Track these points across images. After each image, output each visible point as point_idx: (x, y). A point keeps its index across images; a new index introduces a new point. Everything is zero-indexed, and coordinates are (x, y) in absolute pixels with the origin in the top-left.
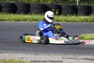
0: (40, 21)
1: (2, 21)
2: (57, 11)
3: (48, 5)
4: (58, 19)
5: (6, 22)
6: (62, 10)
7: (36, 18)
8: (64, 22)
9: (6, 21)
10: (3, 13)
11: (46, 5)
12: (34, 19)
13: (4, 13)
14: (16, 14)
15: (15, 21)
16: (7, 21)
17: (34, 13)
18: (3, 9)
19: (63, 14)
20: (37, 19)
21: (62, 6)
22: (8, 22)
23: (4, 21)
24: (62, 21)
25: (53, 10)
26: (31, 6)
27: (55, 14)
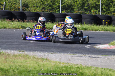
0: (88, 30)
2: (107, 22)
3: (99, 16)
4: (106, 29)
6: (112, 21)
7: (85, 27)
8: (112, 31)
10: (56, 22)
11: (97, 16)
12: (83, 29)
17: (84, 23)
18: (57, 19)
19: (113, 25)
21: (112, 17)
24: (109, 31)
25: (103, 20)
26: (83, 17)
27: (105, 24)
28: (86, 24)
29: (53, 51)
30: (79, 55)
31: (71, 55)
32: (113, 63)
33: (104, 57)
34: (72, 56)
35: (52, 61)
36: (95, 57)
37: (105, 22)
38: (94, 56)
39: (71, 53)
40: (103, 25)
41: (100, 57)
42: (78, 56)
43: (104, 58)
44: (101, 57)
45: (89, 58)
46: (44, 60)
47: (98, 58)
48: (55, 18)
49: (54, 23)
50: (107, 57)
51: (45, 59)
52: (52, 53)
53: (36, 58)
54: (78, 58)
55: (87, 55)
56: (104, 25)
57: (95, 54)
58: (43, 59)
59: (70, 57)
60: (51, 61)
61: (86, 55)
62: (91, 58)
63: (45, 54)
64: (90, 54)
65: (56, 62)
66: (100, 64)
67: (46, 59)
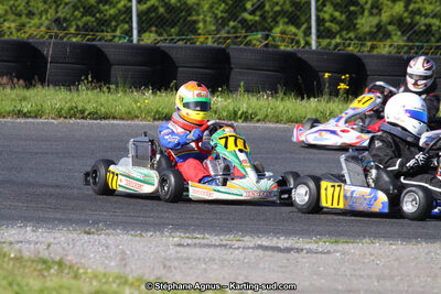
0: (258, 121)
1: (96, 119)
2: (343, 81)
3: (305, 57)
5: (115, 122)
6: (367, 76)
7: (244, 107)
9: (114, 118)
10: (113, 87)
11: (299, 55)
12: (235, 113)
13: (117, 87)
14: (166, 90)
15: (155, 119)
16: (122, 119)
17: (242, 89)
18: (116, 71)
20: (250, 112)
21: (364, 60)
22: (122, 122)
23: (105, 118)
25: (327, 75)
26: (232, 61)
27: (335, 93)
28: (248, 90)
29: (96, 222)
30: (215, 239)
31: (177, 238)
32: (369, 277)
33: (328, 246)
34: (180, 245)
35: (86, 273)
36: (288, 250)
37: (335, 82)
38: (283, 242)
39: (177, 227)
40: (326, 97)
41: (307, 246)
42: (209, 246)
43: (329, 252)
44: (314, 246)
45: (260, 252)
46: (50, 268)
47: (299, 250)
48: (111, 65)
49: (105, 89)
50: (340, 247)
51: (54, 262)
52: (89, 233)
53: (12, 259)
54: (211, 252)
55: (249, 241)
56: (330, 95)
57: (288, 234)
58: (44, 262)
59: (172, 251)
60: (81, 271)
61: (247, 238)
62: (270, 253)
63: (58, 235)
64: (266, 233)
65: (105, 275)
66: (307, 283)
67: (60, 264)
